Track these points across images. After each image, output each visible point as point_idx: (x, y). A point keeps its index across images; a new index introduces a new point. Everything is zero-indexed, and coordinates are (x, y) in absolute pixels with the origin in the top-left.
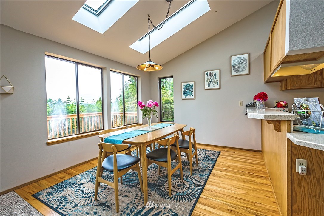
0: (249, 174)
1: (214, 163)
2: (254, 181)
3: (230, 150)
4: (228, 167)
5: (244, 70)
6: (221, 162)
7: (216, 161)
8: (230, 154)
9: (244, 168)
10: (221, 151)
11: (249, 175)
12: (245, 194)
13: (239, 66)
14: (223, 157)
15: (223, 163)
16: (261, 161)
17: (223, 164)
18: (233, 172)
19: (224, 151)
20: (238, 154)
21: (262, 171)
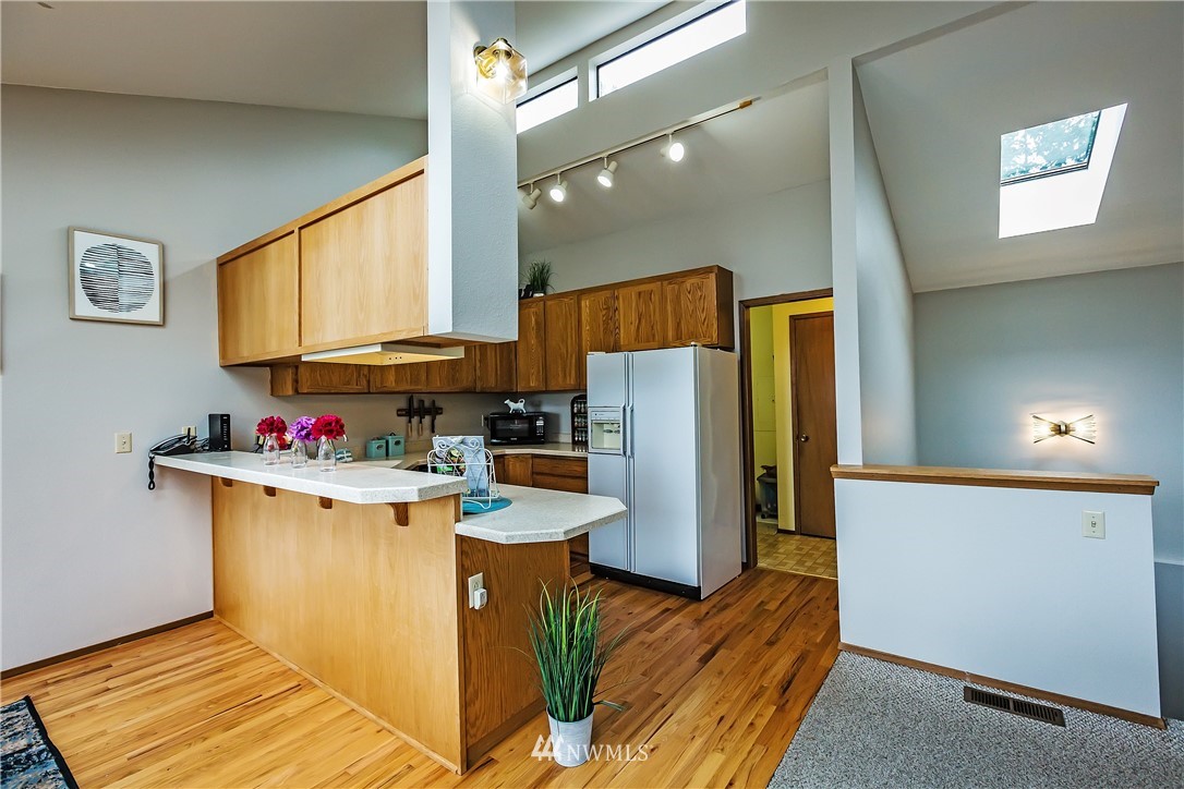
0: (248, 707)
1: (53, 766)
2: (284, 719)
3: (78, 667)
4: (141, 737)
5: (139, 306)
6: (88, 740)
7: (53, 750)
8: (94, 682)
9: (211, 702)
10: (32, 695)
11: (251, 709)
12: (299, 772)
13: (116, 281)
14: (72, 715)
15: (103, 733)
16: (242, 646)
17: (104, 740)
18: (188, 740)
19: (46, 684)
20: (132, 666)
21: (273, 675)
